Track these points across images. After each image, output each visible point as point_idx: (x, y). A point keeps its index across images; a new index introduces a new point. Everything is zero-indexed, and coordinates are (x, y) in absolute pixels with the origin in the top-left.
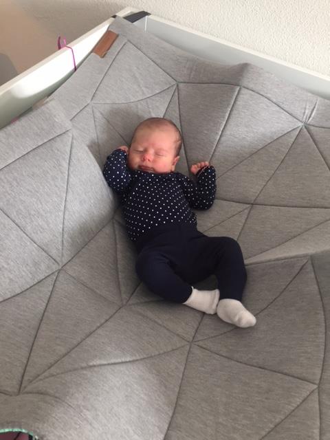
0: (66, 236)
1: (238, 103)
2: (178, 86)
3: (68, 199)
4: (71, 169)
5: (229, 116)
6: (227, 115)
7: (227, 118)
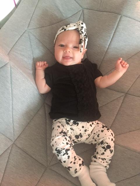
0: (15, 124)
1: (120, 27)
2: (83, 11)
3: (13, 104)
4: (13, 86)
5: (113, 36)
6: (112, 35)
7: (112, 37)
